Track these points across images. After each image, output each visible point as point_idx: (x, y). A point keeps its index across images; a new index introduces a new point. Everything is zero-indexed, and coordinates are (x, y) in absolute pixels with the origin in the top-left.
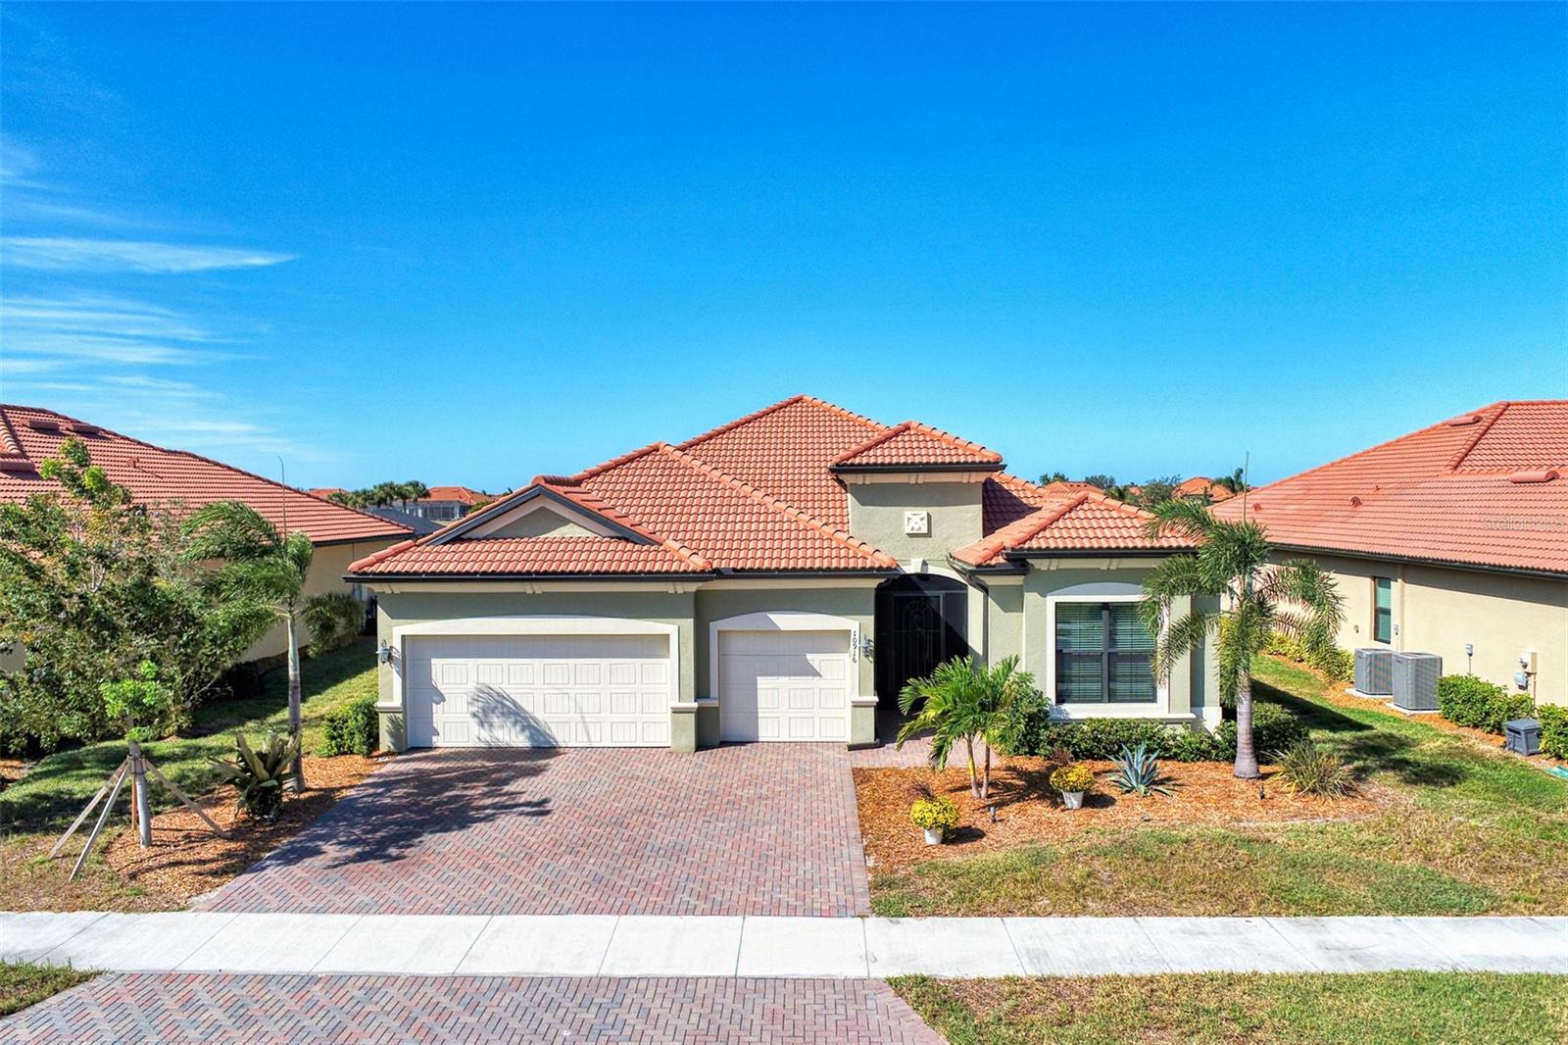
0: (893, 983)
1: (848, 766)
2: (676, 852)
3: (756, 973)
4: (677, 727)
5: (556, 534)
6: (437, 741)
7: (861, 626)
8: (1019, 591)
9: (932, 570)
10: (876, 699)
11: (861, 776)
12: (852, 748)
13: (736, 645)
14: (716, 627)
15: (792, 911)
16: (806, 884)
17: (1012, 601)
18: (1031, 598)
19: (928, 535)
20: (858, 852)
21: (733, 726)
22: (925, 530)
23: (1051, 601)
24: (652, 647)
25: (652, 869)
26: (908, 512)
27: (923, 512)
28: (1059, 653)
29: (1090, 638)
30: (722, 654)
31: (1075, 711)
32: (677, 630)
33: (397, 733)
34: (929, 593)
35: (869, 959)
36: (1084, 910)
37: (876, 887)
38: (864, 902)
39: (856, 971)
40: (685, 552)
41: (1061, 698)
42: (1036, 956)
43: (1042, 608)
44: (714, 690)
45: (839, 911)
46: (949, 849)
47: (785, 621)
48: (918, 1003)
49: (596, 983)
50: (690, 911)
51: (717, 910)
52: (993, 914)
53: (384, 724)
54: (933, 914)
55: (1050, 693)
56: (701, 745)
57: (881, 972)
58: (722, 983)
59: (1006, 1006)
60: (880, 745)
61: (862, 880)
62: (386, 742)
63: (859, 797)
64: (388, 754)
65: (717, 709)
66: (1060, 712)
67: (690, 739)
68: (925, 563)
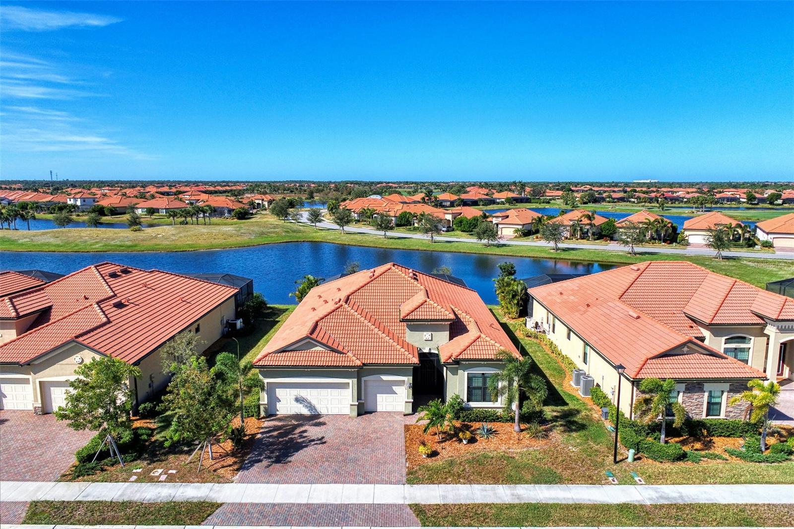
0: (410, 505)
1: (403, 424)
2: (355, 461)
3: (378, 503)
4: (351, 409)
5: (314, 349)
6: (278, 413)
7: (409, 379)
8: (457, 369)
9: (433, 351)
10: (412, 400)
11: (407, 428)
12: (405, 415)
13: (369, 384)
14: (363, 379)
15: (387, 483)
16: (390, 473)
17: (455, 372)
18: (460, 372)
19: (432, 340)
20: (404, 461)
21: (369, 407)
22: (430, 339)
23: (466, 373)
24: (345, 386)
25: (350, 467)
26: (425, 333)
27: (430, 333)
28: (468, 387)
29: (478, 383)
30: (365, 386)
31: (473, 404)
32: (352, 382)
33: (266, 410)
34: (431, 358)
35: (405, 498)
36: (459, 482)
37: (408, 474)
38: (404, 479)
39: (401, 502)
40: (354, 358)
41: (469, 400)
42: (444, 497)
43: (463, 375)
44: (363, 398)
45: (398, 483)
46: (429, 460)
47: (385, 378)
48: (415, 511)
49: (341, 505)
50: (361, 483)
51: (368, 482)
52: (436, 484)
53: (262, 408)
54: (422, 484)
55: (465, 399)
56: (359, 415)
57: (407, 502)
58: (370, 505)
59: (434, 512)
60: (414, 414)
61: (405, 471)
62: (263, 414)
63: (406, 437)
64: (263, 418)
65: (363, 403)
66: (468, 405)
67: (355, 413)
68: (430, 349)
